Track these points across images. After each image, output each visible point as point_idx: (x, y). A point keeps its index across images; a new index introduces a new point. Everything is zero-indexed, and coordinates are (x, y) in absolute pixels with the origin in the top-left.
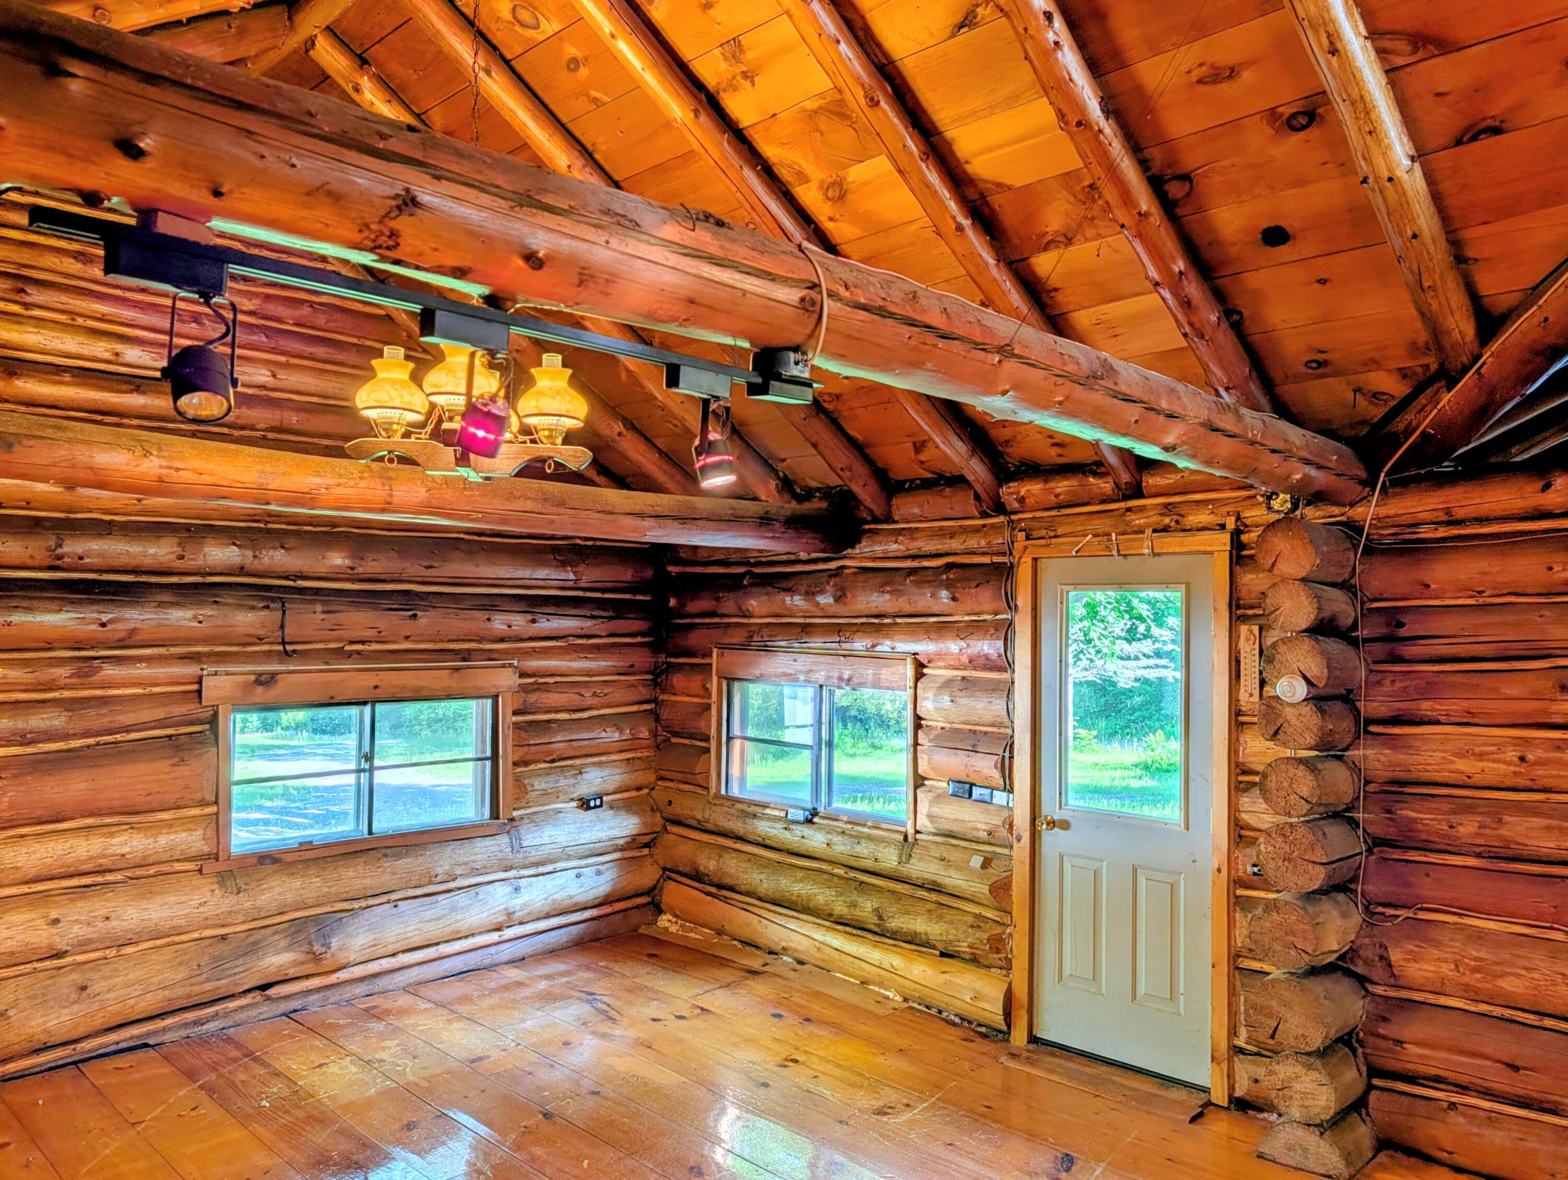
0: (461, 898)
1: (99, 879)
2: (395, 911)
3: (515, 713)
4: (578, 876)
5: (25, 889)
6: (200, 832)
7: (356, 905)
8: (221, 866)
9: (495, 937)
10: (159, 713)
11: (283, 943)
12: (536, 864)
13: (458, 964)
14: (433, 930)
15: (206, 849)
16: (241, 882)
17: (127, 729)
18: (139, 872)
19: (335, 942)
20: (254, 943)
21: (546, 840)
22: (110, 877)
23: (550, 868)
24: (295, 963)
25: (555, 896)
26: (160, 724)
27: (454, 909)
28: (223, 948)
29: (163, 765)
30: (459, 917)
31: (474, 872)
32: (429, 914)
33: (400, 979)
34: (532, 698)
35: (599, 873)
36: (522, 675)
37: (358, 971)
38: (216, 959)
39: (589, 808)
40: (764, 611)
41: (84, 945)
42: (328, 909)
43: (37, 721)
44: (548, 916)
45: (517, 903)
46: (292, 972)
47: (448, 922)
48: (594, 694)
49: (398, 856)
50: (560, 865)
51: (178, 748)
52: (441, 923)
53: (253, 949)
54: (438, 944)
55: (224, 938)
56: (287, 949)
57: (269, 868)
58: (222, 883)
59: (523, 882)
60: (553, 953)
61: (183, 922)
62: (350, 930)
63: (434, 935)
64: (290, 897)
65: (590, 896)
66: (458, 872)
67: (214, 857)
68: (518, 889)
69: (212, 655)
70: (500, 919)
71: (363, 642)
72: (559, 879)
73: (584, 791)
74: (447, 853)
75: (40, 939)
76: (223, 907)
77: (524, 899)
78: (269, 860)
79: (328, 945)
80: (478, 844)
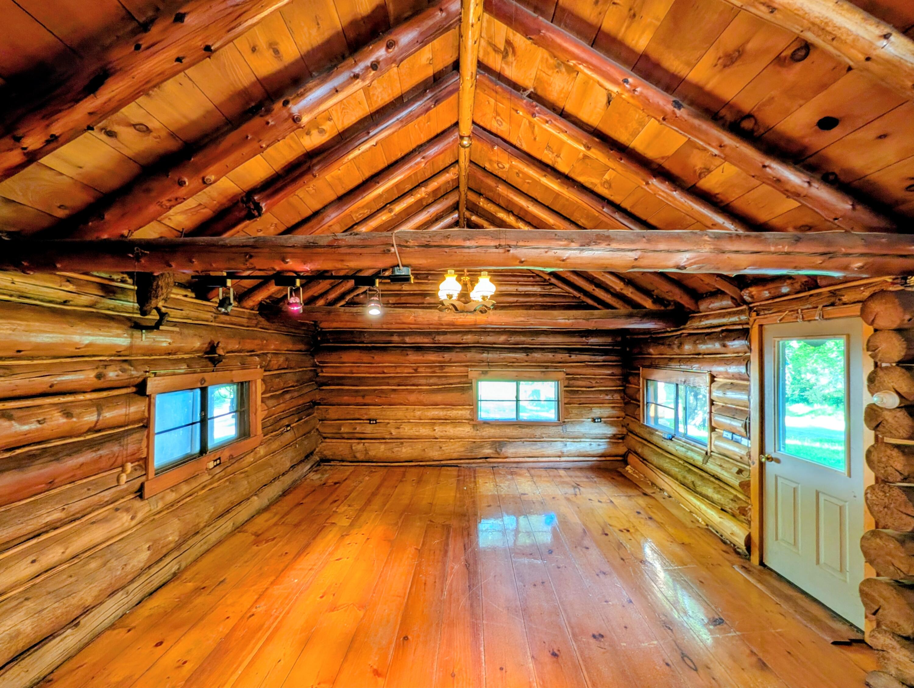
0: (545, 445)
1: (445, 421)
2: (523, 444)
3: (565, 387)
4: (591, 445)
5: (430, 421)
6: (469, 413)
7: (511, 440)
8: (474, 423)
9: (558, 459)
10: (458, 380)
11: (489, 447)
12: (574, 438)
13: (546, 465)
14: (536, 453)
15: (470, 417)
16: (478, 428)
17: (451, 384)
18: (454, 421)
19: (504, 450)
20: (482, 445)
21: (577, 431)
22: (448, 421)
23: (579, 440)
24: (493, 453)
25: (581, 450)
26: (459, 383)
27: (543, 447)
28: (473, 445)
29: (459, 394)
30: (545, 450)
31: (549, 437)
32: (534, 447)
33: (526, 465)
34: (571, 382)
35: (599, 445)
36: (567, 374)
37: (512, 460)
38: (472, 447)
39: (595, 422)
40: (657, 353)
41: (442, 437)
42: (502, 440)
43: (432, 381)
44: (578, 456)
45: (565, 450)
46: (492, 456)
47: (541, 451)
48: (597, 382)
49: (524, 428)
50: (582, 440)
51: (464, 390)
52: (538, 451)
53: (481, 447)
54: (539, 457)
55: (474, 442)
56: (490, 449)
57: (486, 425)
58: (473, 427)
59: (568, 443)
60: (581, 469)
61: (463, 436)
62: (508, 447)
63: (536, 454)
64: (491, 434)
65: (595, 453)
66: (544, 436)
67: (473, 420)
68: (566, 445)
69: (471, 365)
70: (560, 454)
71: (513, 362)
72: (582, 445)
73: (593, 416)
74: (540, 429)
75: (432, 433)
76: (474, 434)
77: (569, 448)
78: (487, 423)
79: (501, 450)
80: (551, 428)
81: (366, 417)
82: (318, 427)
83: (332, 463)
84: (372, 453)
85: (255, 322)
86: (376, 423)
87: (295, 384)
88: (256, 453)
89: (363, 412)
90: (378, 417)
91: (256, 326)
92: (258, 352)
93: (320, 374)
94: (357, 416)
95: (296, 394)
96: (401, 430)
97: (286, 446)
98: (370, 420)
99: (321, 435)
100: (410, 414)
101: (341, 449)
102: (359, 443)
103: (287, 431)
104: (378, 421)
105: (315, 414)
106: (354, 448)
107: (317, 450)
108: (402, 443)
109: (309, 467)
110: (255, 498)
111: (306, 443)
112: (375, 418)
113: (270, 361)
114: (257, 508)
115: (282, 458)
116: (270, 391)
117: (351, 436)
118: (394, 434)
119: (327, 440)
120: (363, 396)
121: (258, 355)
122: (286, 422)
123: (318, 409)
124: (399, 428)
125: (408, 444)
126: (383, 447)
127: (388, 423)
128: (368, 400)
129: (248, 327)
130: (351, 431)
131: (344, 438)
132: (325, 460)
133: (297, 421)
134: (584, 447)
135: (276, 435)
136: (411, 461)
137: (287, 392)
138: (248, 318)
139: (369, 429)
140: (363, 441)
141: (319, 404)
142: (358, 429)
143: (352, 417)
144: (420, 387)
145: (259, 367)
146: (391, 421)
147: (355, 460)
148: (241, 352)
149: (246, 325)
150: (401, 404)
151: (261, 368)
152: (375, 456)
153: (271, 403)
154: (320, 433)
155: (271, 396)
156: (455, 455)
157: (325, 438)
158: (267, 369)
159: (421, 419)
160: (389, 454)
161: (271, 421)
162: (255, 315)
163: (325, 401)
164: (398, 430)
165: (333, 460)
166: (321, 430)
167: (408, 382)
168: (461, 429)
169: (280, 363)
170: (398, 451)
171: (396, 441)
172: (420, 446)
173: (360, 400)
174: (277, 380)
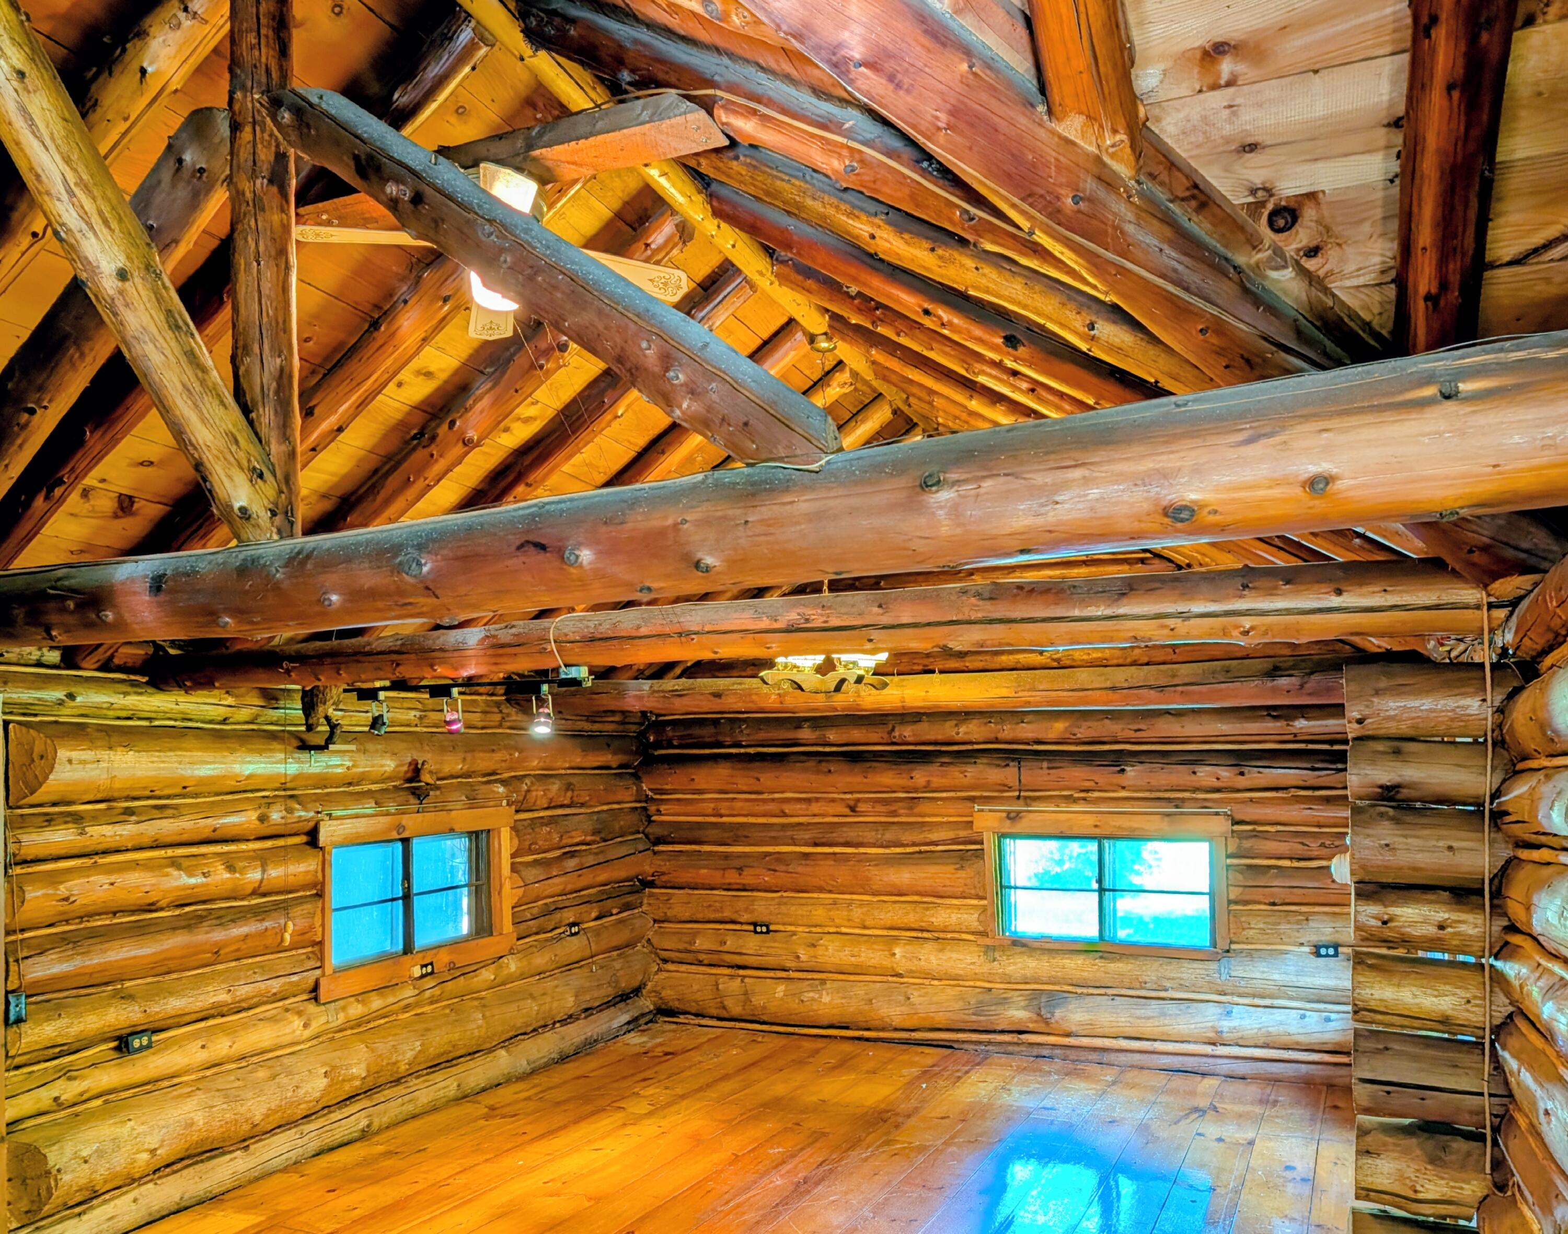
0: (1171, 1008)
1: (920, 935)
2: (1110, 1003)
3: (1230, 856)
4: (1303, 1017)
5: (885, 933)
6: (976, 915)
7: (1079, 990)
8: (988, 941)
9: (1209, 1049)
10: (950, 835)
11: (1023, 1004)
12: (1254, 996)
13: (1177, 1062)
14: (1147, 1028)
15: (981, 929)
16: (997, 955)
17: (935, 844)
18: (942, 935)
19: (1058, 1013)
20: (1005, 999)
21: (1258, 975)
22: (925, 935)
23: (1267, 1002)
24: (1032, 1021)
25: (1270, 1029)
26: (955, 841)
27: (1163, 1014)
28: (987, 997)
29: (950, 868)
30: (1166, 1022)
31: (1182, 987)
32: (1141, 1012)
33: (1125, 1058)
34: (1248, 844)
35: (1328, 1020)
36: (1236, 822)
37: (1085, 1041)
38: (981, 1002)
39: (1318, 955)
41: (911, 973)
42: (1057, 988)
44: (1266, 1046)
45: (1225, 1025)
46: (1032, 1027)
47: (1157, 1024)
48: (1323, 845)
49: (1112, 960)
50: (1277, 1002)
51: (962, 859)
52: (1149, 1023)
53: (1004, 1002)
54: (1155, 1040)
55: (990, 990)
56: (1025, 1008)
57: (1019, 949)
58: (985, 953)
59: (1236, 1009)
60: (1275, 1081)
61: (961, 972)
62: (1070, 1007)
63: (1147, 1031)
64: (1028, 973)
65: (1315, 1039)
66: (1168, 984)
67: (984, 934)
68: (1229, 1013)
69: (981, 797)
70: (1212, 1035)
71: (1087, 791)
72: (1279, 1015)
73: (1314, 938)
74: (1156, 965)
75: (887, 962)
76: (985, 968)
77: (1235, 1023)
78: (1020, 944)
79: (1053, 1014)
80: (1186, 964)
81: (745, 917)
82: (650, 934)
83: (682, 1019)
84: (758, 1000)
85: (497, 717)
86: (768, 932)
87: (589, 838)
88: (501, 967)
89: (741, 905)
90: (773, 918)
91: (500, 726)
92: (506, 775)
93: (654, 818)
94: (727, 914)
95: (590, 860)
96: (820, 951)
97: (569, 966)
98: (755, 925)
99: (657, 955)
100: (839, 915)
101: (695, 987)
102: (732, 977)
103: (573, 935)
104: (772, 928)
105: (644, 908)
106: (721, 987)
107: (650, 985)
108: (823, 981)
109: (625, 1018)
110: (503, 1052)
111: (617, 965)
112: (765, 919)
113: (528, 791)
114: (506, 1072)
115: (557, 986)
116: (530, 852)
117: (714, 958)
118: (803, 958)
119: (670, 966)
120: (740, 869)
121: (503, 782)
122: (569, 916)
123: (651, 895)
124: (814, 946)
125: (836, 985)
126: (781, 989)
127: (794, 933)
128: (748, 878)
129: (483, 728)
130: (714, 947)
131: (700, 963)
132: (666, 1012)
133: (597, 918)
134: (1281, 1023)
135: (546, 940)
136: (847, 1028)
137: (572, 854)
138: (483, 712)
139: (751, 944)
140: (741, 972)
141: (651, 885)
142: (730, 944)
143: (718, 916)
144: (862, 850)
145: (504, 803)
146: (800, 929)
147: (724, 1014)
148: (470, 777)
149: (480, 724)
150: (821, 890)
151: (508, 804)
152: (764, 1008)
153: (532, 874)
154: (655, 950)
155: (535, 861)
156: (941, 1019)
157: (665, 961)
158: (524, 807)
159: (865, 927)
160: (793, 1005)
161: (535, 911)
162: (498, 704)
163: (664, 878)
164: (811, 951)
165: (685, 1013)
166: (655, 941)
167: (835, 836)
168: (955, 956)
169: (550, 796)
170: (813, 999)
171: (810, 975)
172: (860, 991)
173: (732, 877)
174: (546, 829)
